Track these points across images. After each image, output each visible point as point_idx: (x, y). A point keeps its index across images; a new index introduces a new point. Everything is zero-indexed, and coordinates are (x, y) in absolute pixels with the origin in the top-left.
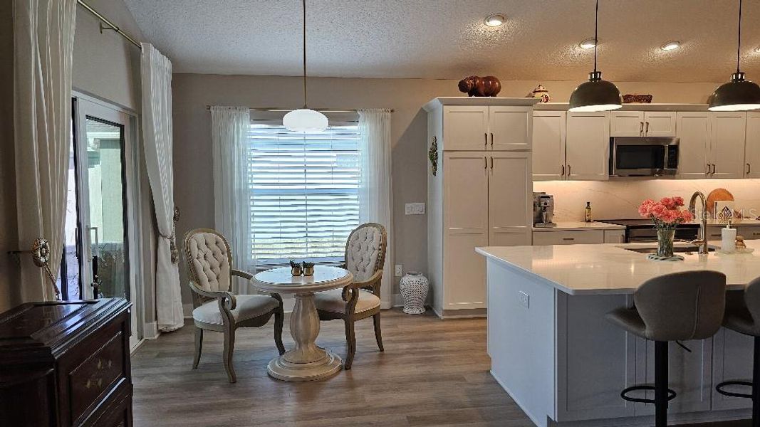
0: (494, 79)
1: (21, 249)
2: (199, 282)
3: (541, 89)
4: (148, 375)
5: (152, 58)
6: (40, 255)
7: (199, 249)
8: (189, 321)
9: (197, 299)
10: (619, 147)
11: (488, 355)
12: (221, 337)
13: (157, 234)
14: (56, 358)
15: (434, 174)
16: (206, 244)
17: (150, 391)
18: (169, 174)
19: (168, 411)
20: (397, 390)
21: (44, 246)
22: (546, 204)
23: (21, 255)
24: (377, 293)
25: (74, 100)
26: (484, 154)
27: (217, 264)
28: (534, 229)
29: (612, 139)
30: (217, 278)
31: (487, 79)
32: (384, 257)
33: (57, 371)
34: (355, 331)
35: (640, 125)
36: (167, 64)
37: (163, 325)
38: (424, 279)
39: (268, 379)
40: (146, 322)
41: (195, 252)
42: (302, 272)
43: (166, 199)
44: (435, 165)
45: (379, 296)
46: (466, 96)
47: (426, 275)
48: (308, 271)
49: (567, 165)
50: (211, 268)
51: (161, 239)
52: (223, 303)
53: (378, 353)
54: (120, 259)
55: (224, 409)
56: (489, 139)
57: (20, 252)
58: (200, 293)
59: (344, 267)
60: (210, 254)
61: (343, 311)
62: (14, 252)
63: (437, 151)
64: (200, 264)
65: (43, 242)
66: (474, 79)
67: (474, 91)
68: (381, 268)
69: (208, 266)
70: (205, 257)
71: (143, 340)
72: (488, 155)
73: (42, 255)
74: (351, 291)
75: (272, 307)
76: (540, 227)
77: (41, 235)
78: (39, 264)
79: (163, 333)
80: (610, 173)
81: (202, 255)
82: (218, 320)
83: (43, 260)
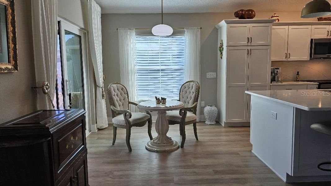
0: (252, 11)
1: (37, 86)
2: (115, 106)
3: (276, 15)
4: (93, 147)
5: (92, 5)
6: (45, 89)
7: (114, 91)
8: (110, 125)
9: (114, 114)
10: (315, 44)
11: (251, 143)
12: (125, 131)
13: (96, 86)
14: (51, 133)
15: (221, 58)
16: (118, 89)
17: (95, 153)
18: (100, 57)
19: (103, 163)
20: (205, 158)
21: (47, 85)
22: (277, 72)
23: (37, 89)
24: (195, 113)
25: (59, 22)
26: (247, 48)
27: (122, 98)
28: (271, 84)
29: (312, 40)
30: (123, 105)
31: (249, 11)
32: (198, 96)
33: (52, 139)
34: (185, 131)
35: (327, 33)
36: (99, 9)
37: (99, 126)
38: (216, 108)
39: (146, 150)
40: (92, 124)
41: (113, 93)
42: (161, 102)
43: (100, 69)
44: (222, 53)
45: (196, 115)
46: (237, 19)
47: (216, 106)
48: (164, 101)
49: (288, 53)
50: (120, 100)
51: (98, 88)
52: (125, 116)
53: (196, 141)
54: (81, 98)
55: (127, 162)
56: (249, 40)
57: (37, 88)
58: (115, 111)
59: (179, 100)
60: (119, 94)
61: (179, 121)
62: (34, 88)
63: (223, 47)
64: (115, 98)
65: (46, 83)
66: (242, 10)
67: (242, 17)
68: (197, 101)
69: (119, 99)
70: (117, 95)
71: (91, 132)
72: (249, 48)
73: (46, 89)
74: (183, 111)
75: (147, 118)
76: (274, 83)
77: (46, 80)
78: (45, 93)
79: (99, 129)
80: (311, 56)
81: (116, 94)
82: (123, 123)
83: (46, 91)
